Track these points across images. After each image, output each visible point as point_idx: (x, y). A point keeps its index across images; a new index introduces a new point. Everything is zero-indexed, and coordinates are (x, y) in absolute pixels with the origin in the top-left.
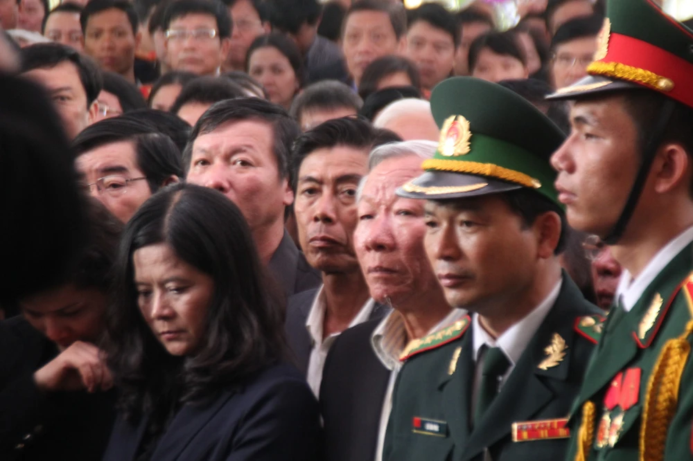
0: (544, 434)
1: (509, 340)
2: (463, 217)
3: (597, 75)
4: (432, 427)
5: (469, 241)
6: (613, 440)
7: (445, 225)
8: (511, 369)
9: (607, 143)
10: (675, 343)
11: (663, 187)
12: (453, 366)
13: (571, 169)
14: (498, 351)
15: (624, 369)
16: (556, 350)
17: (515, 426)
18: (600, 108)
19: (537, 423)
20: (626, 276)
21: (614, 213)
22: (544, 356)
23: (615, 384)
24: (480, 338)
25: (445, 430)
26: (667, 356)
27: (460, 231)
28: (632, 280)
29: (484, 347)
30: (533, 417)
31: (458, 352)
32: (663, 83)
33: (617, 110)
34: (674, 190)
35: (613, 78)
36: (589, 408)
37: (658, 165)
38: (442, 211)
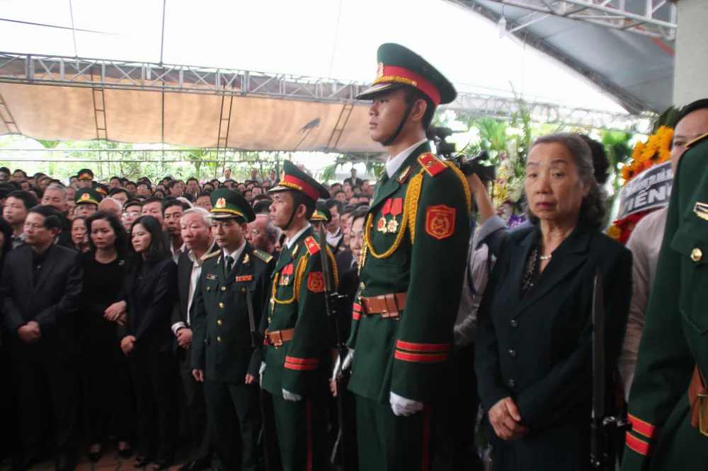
0: (244, 280)
1: (234, 255)
2: (225, 224)
3: (281, 186)
4: (213, 277)
5: (226, 230)
6: (287, 284)
7: (219, 226)
8: (235, 262)
9: (285, 204)
10: (304, 257)
11: (300, 216)
12: (218, 262)
13: (275, 210)
14: (231, 258)
15: (288, 264)
16: (247, 258)
17: (237, 278)
18: (283, 194)
19: (243, 277)
20: (287, 239)
21: (287, 222)
22: (244, 260)
23: (285, 268)
24: (226, 254)
25: (217, 278)
26: (302, 261)
27: (224, 227)
28: (289, 241)
29: (227, 257)
30: (241, 275)
31: (219, 259)
32: (300, 188)
33: (288, 195)
34: (302, 217)
35: (287, 186)
36: (277, 274)
37: (298, 210)
38: (218, 222)
